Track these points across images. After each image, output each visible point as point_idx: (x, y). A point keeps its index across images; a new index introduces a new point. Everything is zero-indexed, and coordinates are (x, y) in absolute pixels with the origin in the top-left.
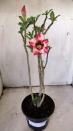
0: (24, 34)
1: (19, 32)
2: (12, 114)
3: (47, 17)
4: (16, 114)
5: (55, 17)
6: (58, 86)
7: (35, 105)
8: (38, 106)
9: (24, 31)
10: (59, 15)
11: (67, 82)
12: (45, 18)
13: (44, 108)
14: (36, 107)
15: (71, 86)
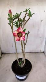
0: (11, 25)
1: (9, 24)
2: (6, 70)
3: (26, 13)
4: (9, 70)
5: (31, 14)
6: (35, 53)
7: (20, 66)
8: (22, 67)
9: (11, 23)
10: (34, 13)
11: (41, 50)
12: (25, 14)
13: (25, 68)
14: (21, 67)
15: (43, 53)
